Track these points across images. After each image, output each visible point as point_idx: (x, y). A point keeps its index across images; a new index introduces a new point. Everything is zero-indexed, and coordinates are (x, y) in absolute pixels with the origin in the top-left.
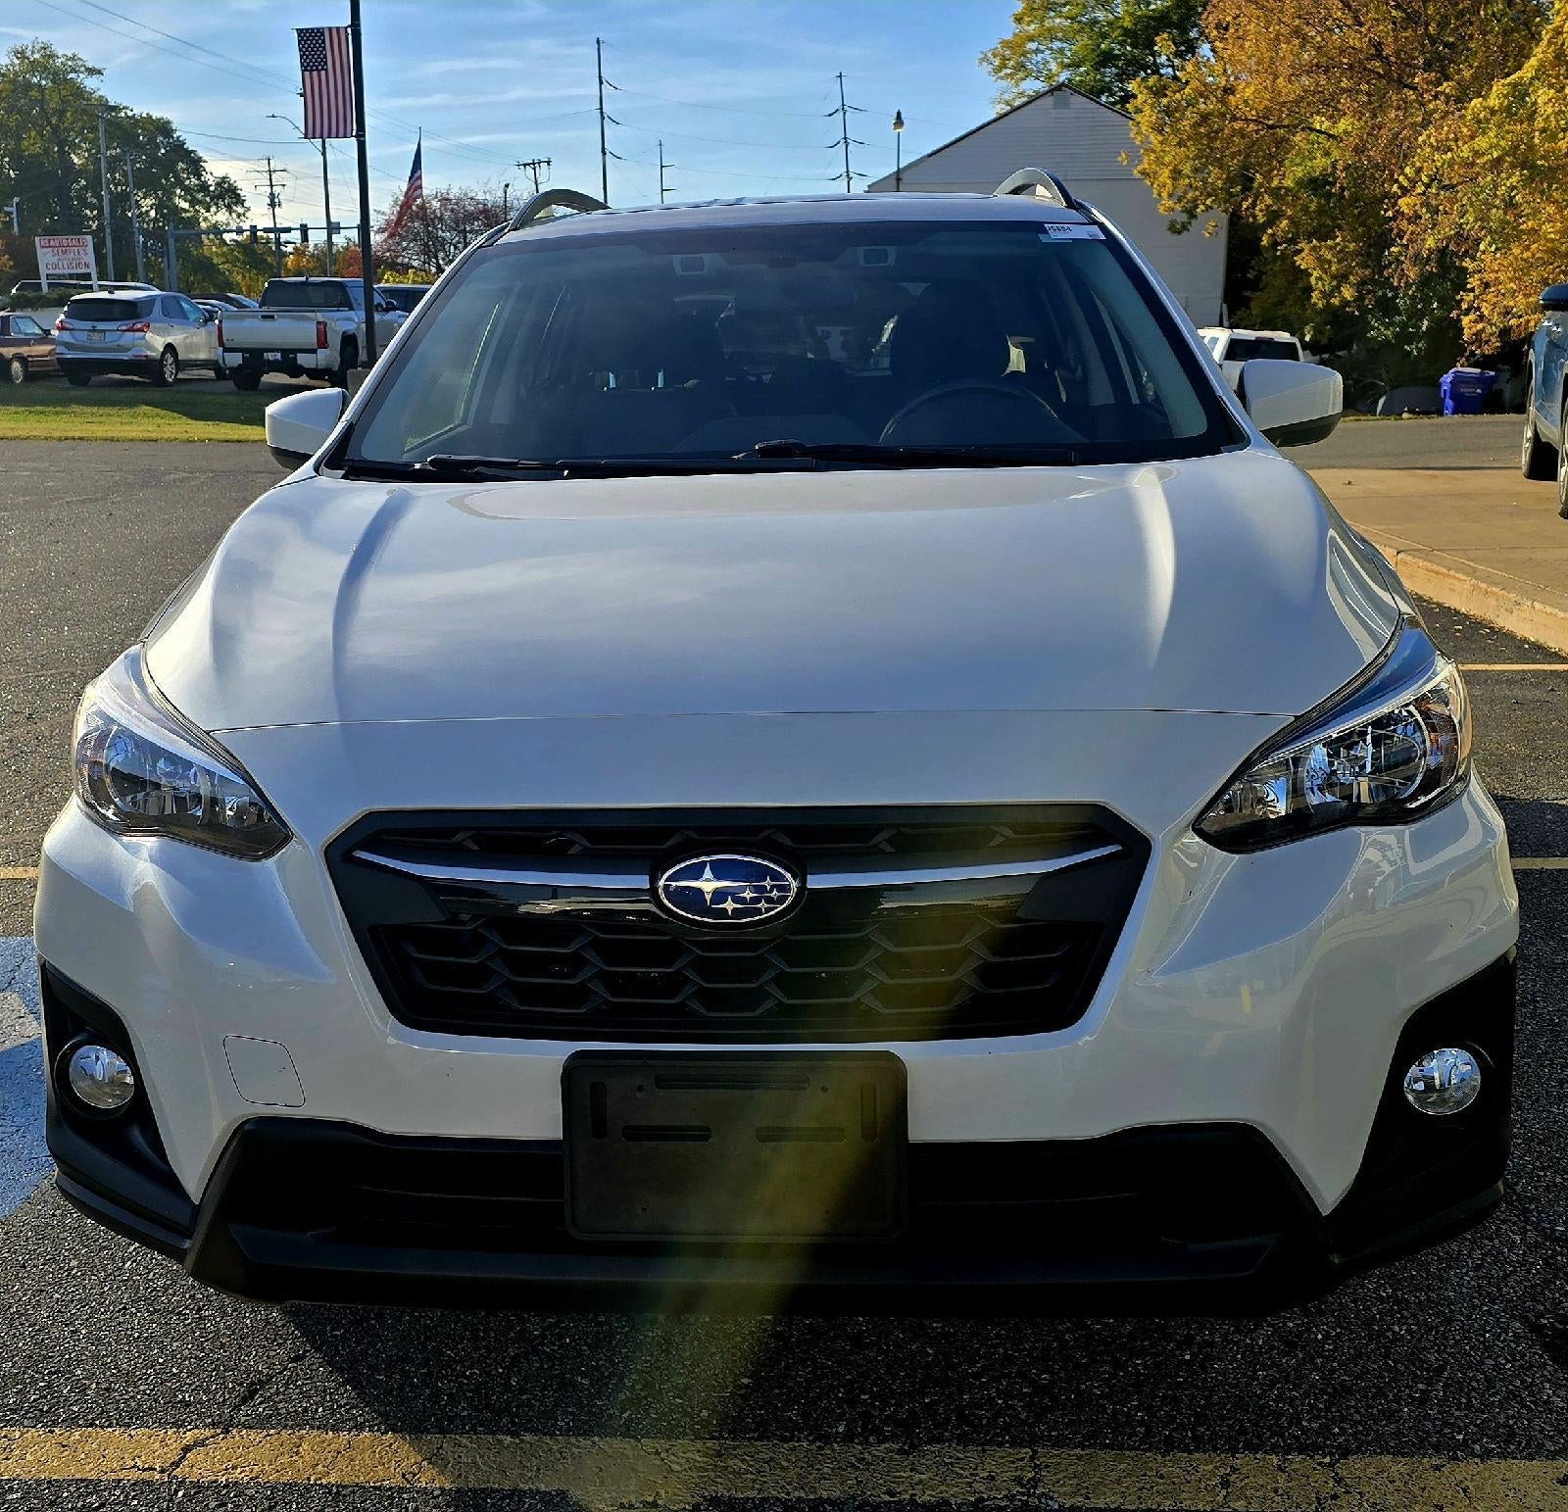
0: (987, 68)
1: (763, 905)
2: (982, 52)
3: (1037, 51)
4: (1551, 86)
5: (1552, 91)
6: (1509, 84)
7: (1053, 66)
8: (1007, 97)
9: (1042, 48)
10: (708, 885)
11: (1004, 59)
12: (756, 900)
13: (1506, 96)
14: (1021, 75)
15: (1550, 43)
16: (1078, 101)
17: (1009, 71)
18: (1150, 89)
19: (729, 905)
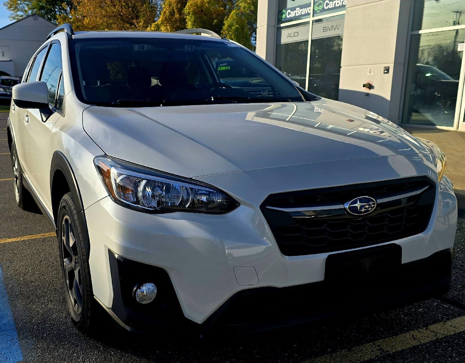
0: (6, 7)
1: (370, 209)
2: (4, 2)
3: (21, 4)
4: (165, 26)
5: (165, 27)
6: (156, 24)
7: (26, 9)
8: (13, 16)
9: (22, 3)
10: (358, 205)
11: (11, 5)
12: (368, 208)
13: (155, 28)
14: (16, 10)
15: (163, 15)
16: (40, 19)
17: (13, 9)
18: (62, 18)
19: (363, 210)
